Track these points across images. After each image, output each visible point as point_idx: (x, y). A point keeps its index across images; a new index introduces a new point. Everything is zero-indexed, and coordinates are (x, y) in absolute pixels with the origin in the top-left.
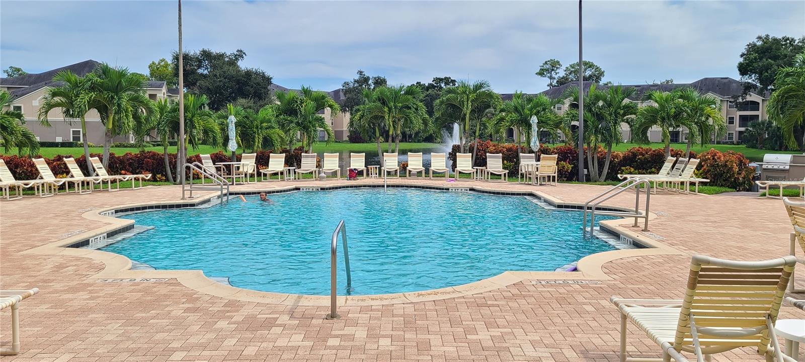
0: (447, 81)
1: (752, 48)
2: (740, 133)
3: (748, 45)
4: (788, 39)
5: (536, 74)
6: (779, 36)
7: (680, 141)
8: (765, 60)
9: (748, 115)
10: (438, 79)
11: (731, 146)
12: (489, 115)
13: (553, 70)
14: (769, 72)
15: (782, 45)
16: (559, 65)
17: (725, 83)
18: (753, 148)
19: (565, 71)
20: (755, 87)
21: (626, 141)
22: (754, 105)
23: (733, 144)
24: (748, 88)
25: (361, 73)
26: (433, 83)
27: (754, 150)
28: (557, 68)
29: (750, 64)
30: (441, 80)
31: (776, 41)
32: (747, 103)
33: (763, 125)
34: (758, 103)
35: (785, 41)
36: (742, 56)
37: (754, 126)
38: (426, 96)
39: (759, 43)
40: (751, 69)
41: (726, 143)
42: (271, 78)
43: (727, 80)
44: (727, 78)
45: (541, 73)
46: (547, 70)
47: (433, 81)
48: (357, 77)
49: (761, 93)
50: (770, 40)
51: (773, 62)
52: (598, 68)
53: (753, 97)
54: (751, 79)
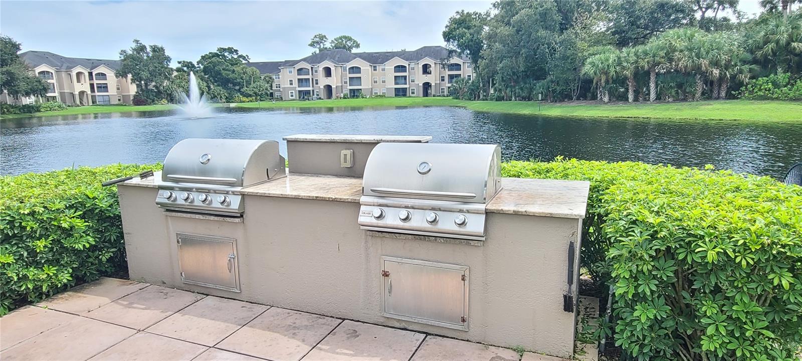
0: (231, 50)
1: (454, 21)
2: (449, 88)
3: (450, 19)
4: (477, 13)
5: (309, 45)
6: (471, 11)
7: (408, 95)
8: (461, 29)
9: (453, 75)
10: (223, 49)
11: (442, 98)
12: (267, 78)
13: (321, 42)
14: (464, 39)
15: (473, 19)
16: (326, 38)
17: (438, 50)
18: (457, 99)
19: (331, 43)
20: (455, 51)
21: (368, 96)
22: (457, 67)
23: (444, 96)
24: (451, 52)
25: (137, 41)
26: (218, 52)
27: (457, 100)
28: (325, 41)
29: (451, 32)
30: (224, 50)
31: (469, 15)
32: (452, 65)
33: (463, 81)
34: (460, 65)
35: (476, 15)
36: (446, 27)
37: (456, 82)
38: (209, 63)
39: (458, 17)
40: (451, 37)
41: (439, 96)
42: (19, 44)
43: (440, 48)
44: (439, 47)
45: (312, 45)
46: (317, 42)
47: (217, 50)
48: (134, 45)
49: (459, 56)
50: (465, 14)
51: (466, 31)
52: (355, 41)
53: (455, 60)
54: (453, 46)
